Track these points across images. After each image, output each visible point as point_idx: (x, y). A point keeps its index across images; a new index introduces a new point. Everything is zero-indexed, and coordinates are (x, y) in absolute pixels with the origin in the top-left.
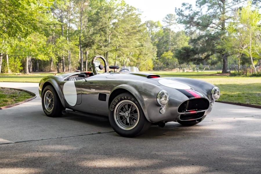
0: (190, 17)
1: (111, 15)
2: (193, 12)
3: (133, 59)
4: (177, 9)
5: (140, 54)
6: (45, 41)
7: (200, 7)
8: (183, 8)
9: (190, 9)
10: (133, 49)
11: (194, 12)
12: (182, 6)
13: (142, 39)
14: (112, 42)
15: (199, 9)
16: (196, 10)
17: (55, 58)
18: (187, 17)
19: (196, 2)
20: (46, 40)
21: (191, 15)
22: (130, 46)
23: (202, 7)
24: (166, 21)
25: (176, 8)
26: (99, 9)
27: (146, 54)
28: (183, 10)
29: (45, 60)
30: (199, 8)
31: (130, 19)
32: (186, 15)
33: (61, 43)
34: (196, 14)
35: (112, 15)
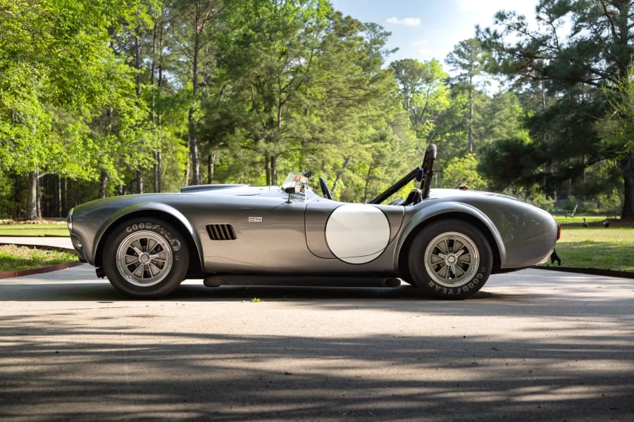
0: (521, 52)
1: (288, 45)
2: (530, 38)
3: (353, 178)
4: (483, 28)
5: (376, 164)
6: (87, 124)
7: (550, 23)
8: (501, 28)
9: (521, 29)
10: (353, 146)
11: (534, 39)
12: (497, 22)
13: (383, 118)
14: (290, 125)
15: (547, 29)
16: (539, 32)
17: (116, 173)
18: (512, 51)
19: (538, 9)
20: (90, 121)
21: (525, 46)
22: (345, 138)
23: (556, 22)
24: (457, 62)
25: (477, 27)
26: (250, 27)
27: (395, 163)
28: (499, 33)
29: (87, 179)
30: (546, 26)
31: (344, 58)
32: (509, 47)
33: (135, 130)
34: (539, 42)
35: (290, 45)
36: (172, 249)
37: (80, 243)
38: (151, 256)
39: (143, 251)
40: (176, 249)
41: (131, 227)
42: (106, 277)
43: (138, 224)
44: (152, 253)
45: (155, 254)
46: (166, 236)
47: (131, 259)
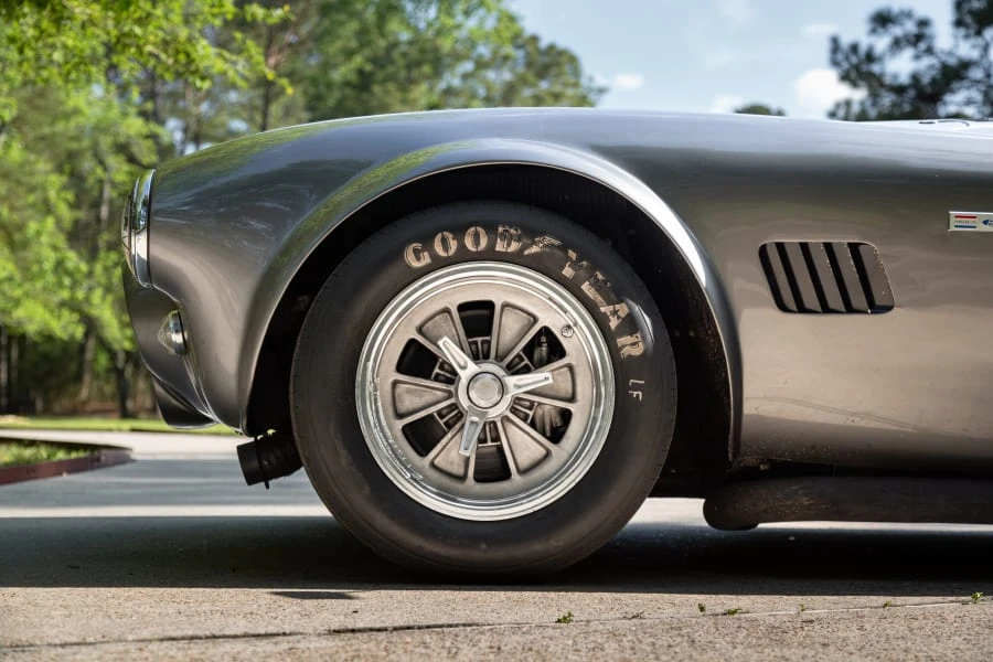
0: (918, 91)
2: (937, 63)
4: (845, 44)
7: (978, 34)
9: (922, 46)
11: (945, 66)
12: (873, 31)
15: (972, 47)
16: (957, 52)
18: (900, 90)
25: (835, 40)
28: (877, 51)
30: (971, 40)
32: (894, 82)
36: (614, 351)
37: (180, 328)
38: (511, 381)
39: (478, 356)
40: (632, 347)
41: (427, 241)
42: (301, 477)
43: (459, 232)
44: (513, 369)
45: (526, 370)
46: (585, 287)
47: (421, 396)
